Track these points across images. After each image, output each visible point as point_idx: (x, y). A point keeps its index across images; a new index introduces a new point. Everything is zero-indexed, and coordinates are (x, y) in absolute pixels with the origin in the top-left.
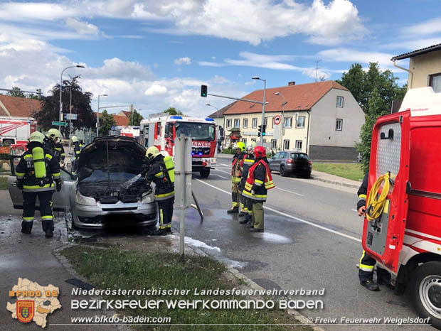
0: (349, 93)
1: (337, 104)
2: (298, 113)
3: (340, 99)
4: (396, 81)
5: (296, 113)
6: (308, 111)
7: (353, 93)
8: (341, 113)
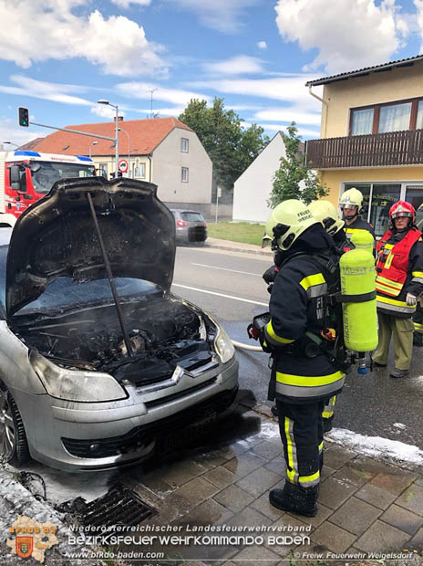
0: (194, 134)
1: (182, 148)
2: (139, 158)
3: (185, 141)
4: (242, 124)
5: (136, 158)
6: (149, 156)
7: (197, 134)
8: (187, 159)
